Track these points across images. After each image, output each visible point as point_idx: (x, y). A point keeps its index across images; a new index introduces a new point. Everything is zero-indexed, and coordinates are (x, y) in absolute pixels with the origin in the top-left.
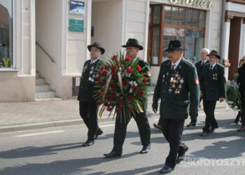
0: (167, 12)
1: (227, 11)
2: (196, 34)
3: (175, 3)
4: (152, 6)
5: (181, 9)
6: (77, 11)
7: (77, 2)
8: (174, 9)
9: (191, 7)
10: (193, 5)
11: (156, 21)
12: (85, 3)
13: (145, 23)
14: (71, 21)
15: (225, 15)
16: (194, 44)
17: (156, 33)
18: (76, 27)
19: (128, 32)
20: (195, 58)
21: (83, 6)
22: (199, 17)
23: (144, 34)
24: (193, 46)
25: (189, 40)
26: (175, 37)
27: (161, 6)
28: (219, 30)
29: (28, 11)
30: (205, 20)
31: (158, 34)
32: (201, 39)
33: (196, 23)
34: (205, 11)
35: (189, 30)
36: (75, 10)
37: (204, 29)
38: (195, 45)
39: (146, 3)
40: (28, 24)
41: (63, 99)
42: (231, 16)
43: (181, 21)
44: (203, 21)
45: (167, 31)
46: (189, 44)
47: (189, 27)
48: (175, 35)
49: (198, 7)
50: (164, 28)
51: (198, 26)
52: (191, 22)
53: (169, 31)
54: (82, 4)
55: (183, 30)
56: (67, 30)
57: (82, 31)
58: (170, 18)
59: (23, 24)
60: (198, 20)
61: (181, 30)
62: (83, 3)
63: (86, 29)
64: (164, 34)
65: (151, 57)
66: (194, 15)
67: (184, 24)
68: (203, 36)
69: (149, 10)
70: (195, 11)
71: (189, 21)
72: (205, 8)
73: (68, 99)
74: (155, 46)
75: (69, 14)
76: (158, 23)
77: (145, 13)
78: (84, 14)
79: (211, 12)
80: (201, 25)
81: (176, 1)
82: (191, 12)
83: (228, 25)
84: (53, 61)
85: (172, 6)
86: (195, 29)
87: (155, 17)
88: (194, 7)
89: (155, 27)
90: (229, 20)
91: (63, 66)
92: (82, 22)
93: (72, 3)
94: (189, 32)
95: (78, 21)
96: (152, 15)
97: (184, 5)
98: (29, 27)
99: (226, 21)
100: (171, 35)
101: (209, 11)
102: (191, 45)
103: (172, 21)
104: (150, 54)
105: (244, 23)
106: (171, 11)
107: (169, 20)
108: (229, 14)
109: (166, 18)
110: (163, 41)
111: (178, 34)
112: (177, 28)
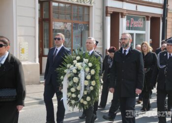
0: (55, 7)
1: (107, 7)
2: (82, 28)
4: (40, 2)
5: (67, 5)
8: (62, 5)
9: (77, 3)
10: (78, 1)
11: (45, 16)
13: (35, 18)
15: (106, 11)
16: (80, 36)
17: (46, 26)
19: (19, 26)
20: (82, 49)
22: (84, 12)
23: (35, 27)
24: (80, 38)
25: (76, 32)
28: (102, 24)
30: (89, 15)
31: (48, 28)
32: (87, 32)
33: (81, 17)
34: (89, 7)
35: (76, 24)
37: (89, 22)
42: (110, 11)
43: (67, 16)
44: (87, 16)
45: (56, 24)
46: (76, 37)
47: (75, 21)
49: (83, 4)
50: (53, 23)
51: (83, 20)
52: (77, 17)
55: (71, 24)
58: (58, 13)
60: (83, 15)
61: (68, 23)
64: (53, 28)
65: (42, 49)
67: (71, 19)
68: (88, 29)
69: (38, 6)
70: (80, 8)
71: (76, 15)
72: (88, 4)
74: (45, 38)
76: (48, 17)
77: (35, 9)
79: (94, 8)
80: (86, 20)
82: (76, 7)
83: (109, 19)
85: (59, 2)
86: (80, 23)
87: (44, 12)
88: (79, 3)
89: (45, 22)
90: (109, 15)
94: (75, 26)
96: (41, 10)
97: (70, 1)
99: (107, 16)
100: (60, 28)
101: (92, 6)
102: (78, 37)
103: (60, 15)
104: (41, 46)
105: (122, 17)
106: (58, 7)
107: (57, 15)
108: (109, 10)
109: (53, 13)
110: (52, 34)
111: (66, 28)
112: (65, 22)
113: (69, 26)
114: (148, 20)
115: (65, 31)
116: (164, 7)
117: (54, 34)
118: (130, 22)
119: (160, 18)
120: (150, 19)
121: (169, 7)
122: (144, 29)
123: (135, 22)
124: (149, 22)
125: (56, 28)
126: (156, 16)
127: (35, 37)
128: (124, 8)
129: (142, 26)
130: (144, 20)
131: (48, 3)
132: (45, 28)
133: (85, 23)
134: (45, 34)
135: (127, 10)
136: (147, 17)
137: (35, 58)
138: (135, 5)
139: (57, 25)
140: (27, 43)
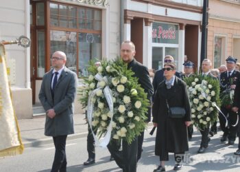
0: (52, 9)
1: (126, 11)
2: (91, 39)
4: (31, 2)
5: (70, 7)
9: (83, 4)
10: (85, 2)
11: (40, 23)
13: (25, 25)
15: (124, 15)
17: (40, 36)
22: (93, 17)
24: (88, 54)
25: (83, 45)
26: (66, 42)
27: (45, 2)
28: (118, 34)
30: (101, 21)
31: (44, 39)
32: (98, 45)
33: (90, 24)
34: (100, 10)
35: (82, 34)
37: (101, 31)
38: (91, 52)
42: (131, 16)
43: (71, 22)
44: (98, 23)
45: (54, 34)
46: (82, 51)
48: (65, 40)
49: (92, 5)
50: (51, 32)
51: (93, 28)
52: (83, 24)
55: (75, 33)
58: (58, 18)
60: (93, 21)
61: (72, 33)
64: (51, 39)
65: (36, 69)
66: (87, 15)
67: (75, 25)
69: (29, 7)
70: (88, 10)
71: (81, 21)
72: (100, 6)
74: (40, 54)
76: (42, 24)
77: (25, 12)
79: (107, 11)
80: (97, 28)
82: (83, 10)
83: (128, 27)
85: (59, 3)
86: (89, 32)
87: (38, 17)
88: (87, 5)
89: (39, 30)
90: (130, 22)
94: (82, 36)
96: (34, 14)
97: (74, 2)
99: (125, 22)
100: (60, 40)
101: (105, 9)
102: (86, 51)
103: (60, 21)
104: (34, 65)
105: (146, 25)
106: (58, 9)
107: (56, 21)
108: (128, 15)
109: (51, 18)
110: (50, 48)
111: (68, 39)
112: (67, 31)
113: (73, 36)
114: (181, 29)
115: (68, 44)
116: (204, 11)
117: (52, 47)
118: (157, 31)
119: (197, 26)
120: (184, 27)
121: (209, 12)
122: (176, 41)
123: (164, 32)
124: (183, 31)
125: (55, 39)
126: (193, 23)
127: (25, 51)
128: (149, 12)
129: (174, 37)
130: (177, 29)
131: (43, 4)
132: (40, 39)
133: (96, 33)
134: (40, 48)
135: (154, 15)
136: (181, 25)
137: (26, 82)
138: (164, 9)
139: (57, 35)
140: (13, 60)
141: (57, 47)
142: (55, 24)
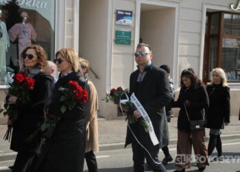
0: (227, 20)
3: (236, 10)
6: (124, 22)
7: (124, 11)
11: (214, 32)
12: (133, 13)
13: (200, 34)
14: (118, 33)
17: (213, 44)
18: (122, 39)
19: (181, 44)
21: (131, 16)
23: (200, 46)
27: (220, 13)
29: (71, 23)
31: (216, 46)
36: (122, 20)
39: (202, 11)
40: (70, 37)
41: (107, 120)
45: (227, 42)
50: (223, 40)
53: (229, 42)
54: (130, 14)
56: (113, 43)
57: (130, 44)
58: (230, 28)
59: (66, 37)
62: (131, 12)
63: (134, 42)
64: (223, 46)
65: (208, 73)
69: (205, 18)
73: (113, 119)
74: (212, 59)
75: (116, 24)
76: (216, 33)
77: (201, 22)
78: (132, 25)
81: (238, 8)
84: (97, 77)
85: (232, 13)
87: (212, 27)
89: (213, 38)
91: (107, 83)
92: (129, 34)
93: (119, 12)
95: (125, 32)
96: (209, 24)
98: (72, 40)
100: (231, 47)
103: (233, 30)
106: (232, 19)
109: (225, 26)
110: (221, 54)
125: (227, 46)
127: (199, 57)
131: (218, 15)
132: (213, 46)
141: (228, 53)
142: (227, 33)
